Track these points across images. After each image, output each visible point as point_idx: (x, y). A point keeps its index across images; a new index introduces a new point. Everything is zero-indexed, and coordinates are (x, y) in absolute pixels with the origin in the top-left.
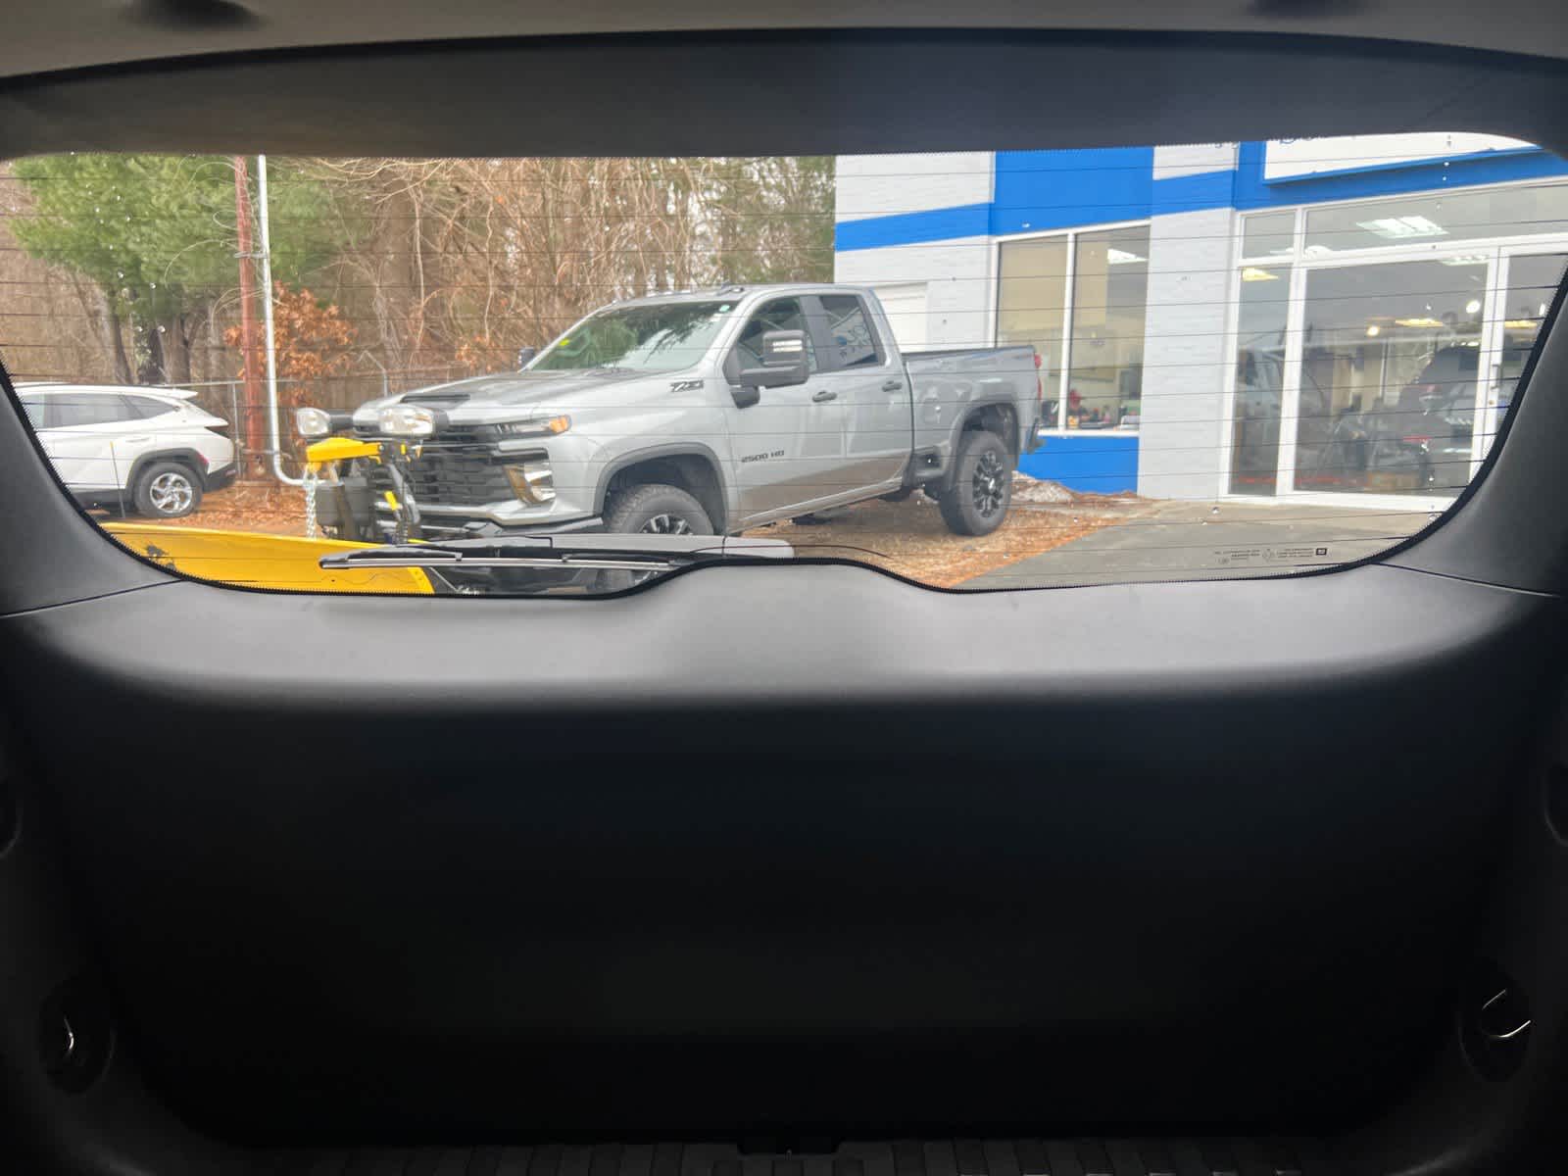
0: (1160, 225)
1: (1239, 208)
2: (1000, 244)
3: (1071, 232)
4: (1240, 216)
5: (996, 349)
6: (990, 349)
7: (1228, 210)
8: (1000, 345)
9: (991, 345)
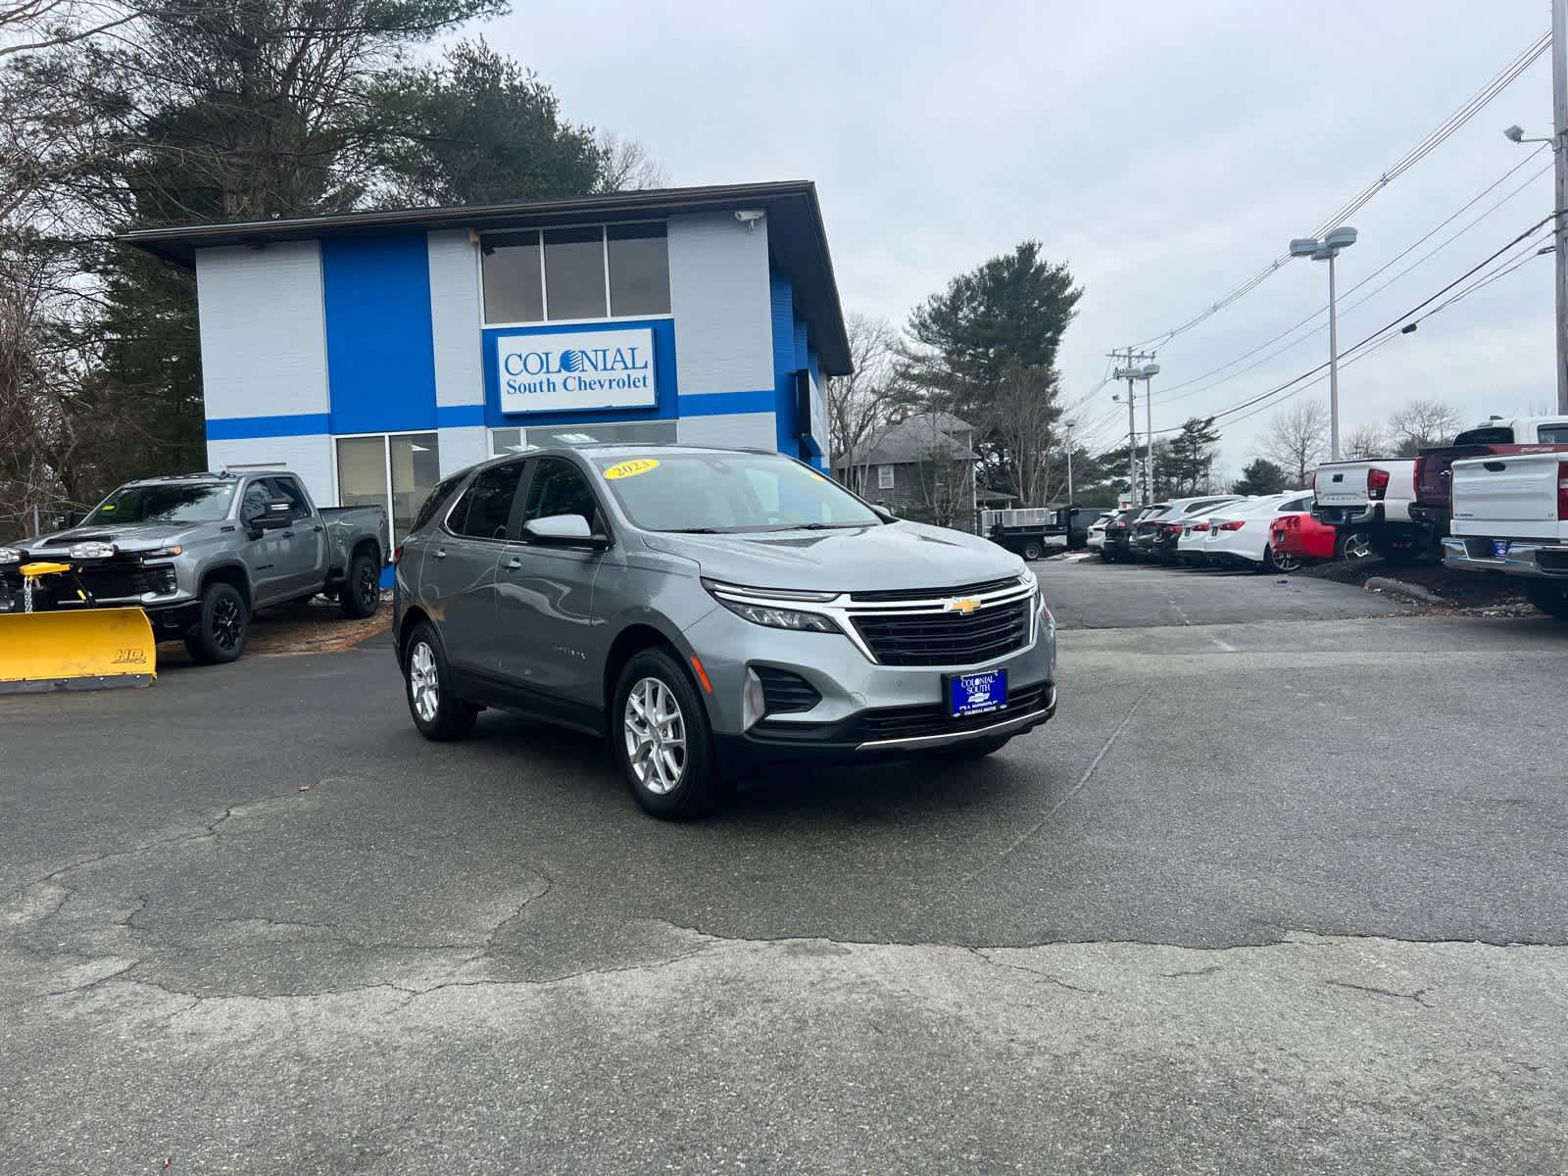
0: (444, 434)
1: (489, 427)
2: (337, 440)
3: (386, 435)
4: (490, 431)
5: (340, 508)
6: (336, 508)
7: (483, 427)
8: (342, 505)
9: (337, 505)
